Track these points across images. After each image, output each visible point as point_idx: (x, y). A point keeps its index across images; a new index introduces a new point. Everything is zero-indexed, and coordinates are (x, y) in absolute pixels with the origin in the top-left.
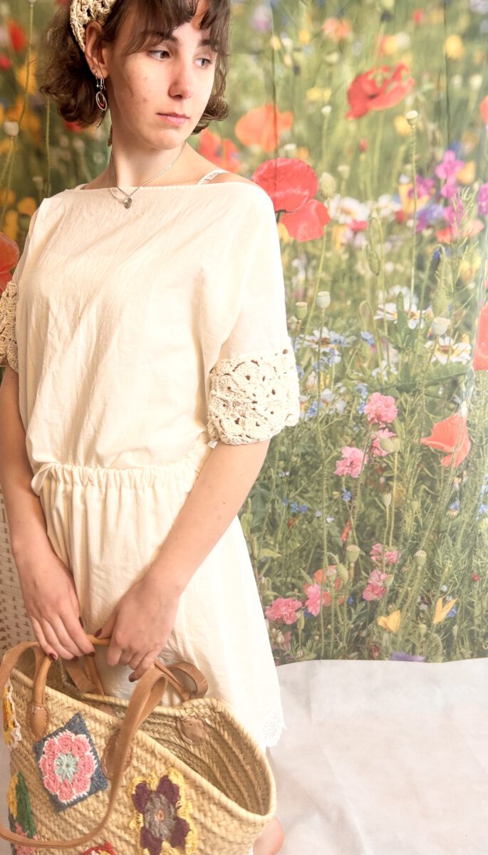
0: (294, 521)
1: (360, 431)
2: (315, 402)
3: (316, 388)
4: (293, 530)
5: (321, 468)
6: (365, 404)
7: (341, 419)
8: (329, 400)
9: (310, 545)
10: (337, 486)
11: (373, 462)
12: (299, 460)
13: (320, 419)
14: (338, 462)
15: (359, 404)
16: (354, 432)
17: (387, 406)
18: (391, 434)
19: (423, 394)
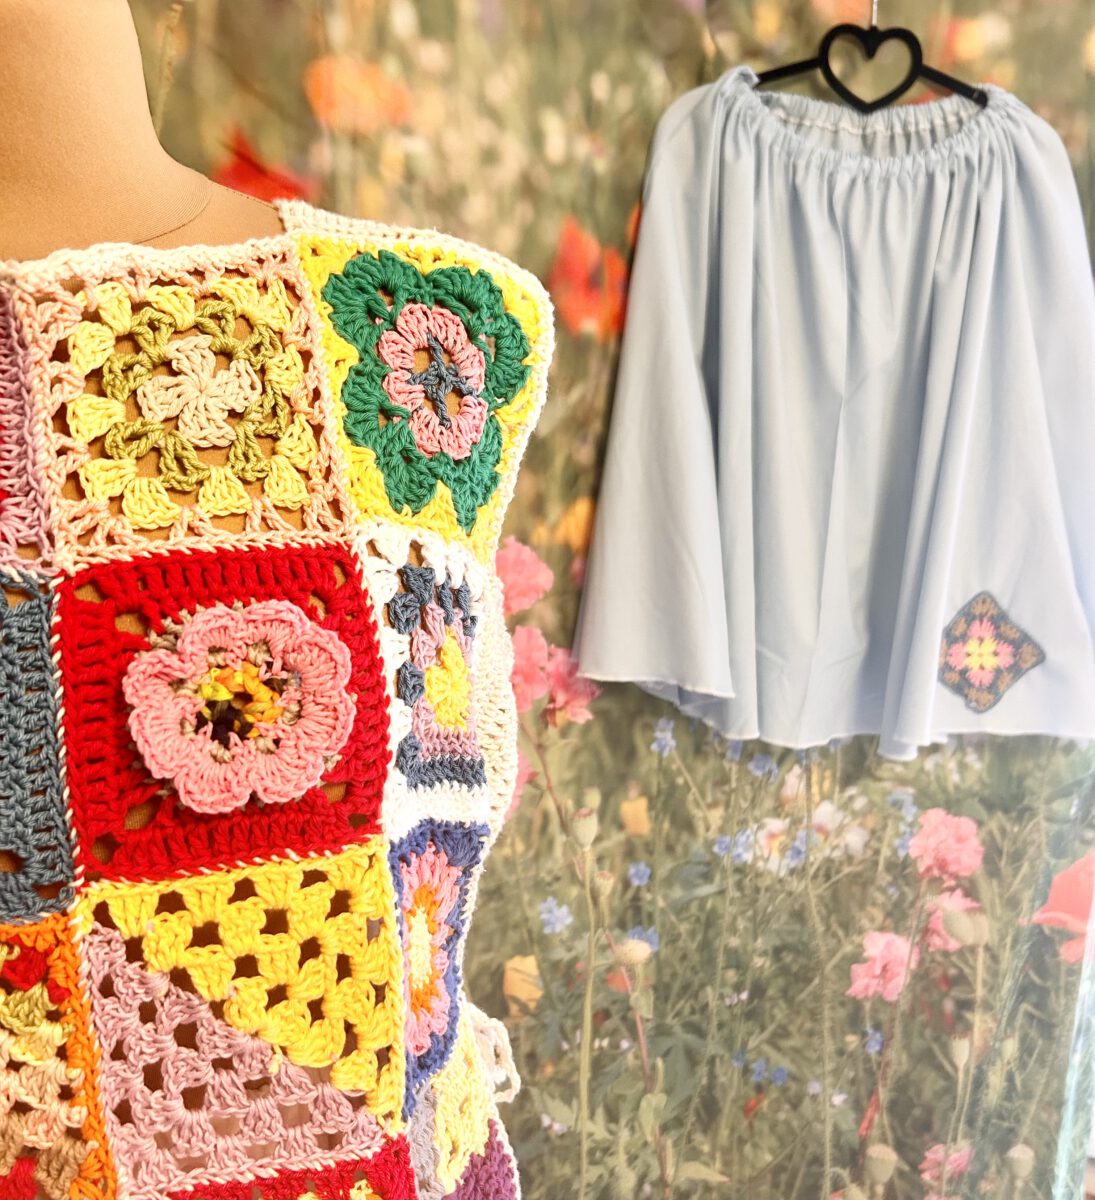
0: (759, 1102)
1: (903, 895)
2: (801, 833)
3: (802, 802)
4: (757, 1124)
5: (816, 981)
6: (912, 834)
7: (859, 869)
8: (831, 826)
9: (796, 1158)
10: (854, 1022)
11: (927, 964)
12: (768, 964)
13: (812, 871)
14: (855, 967)
15: (898, 835)
16: (889, 898)
17: (960, 840)
18: (968, 903)
19: (1040, 818)
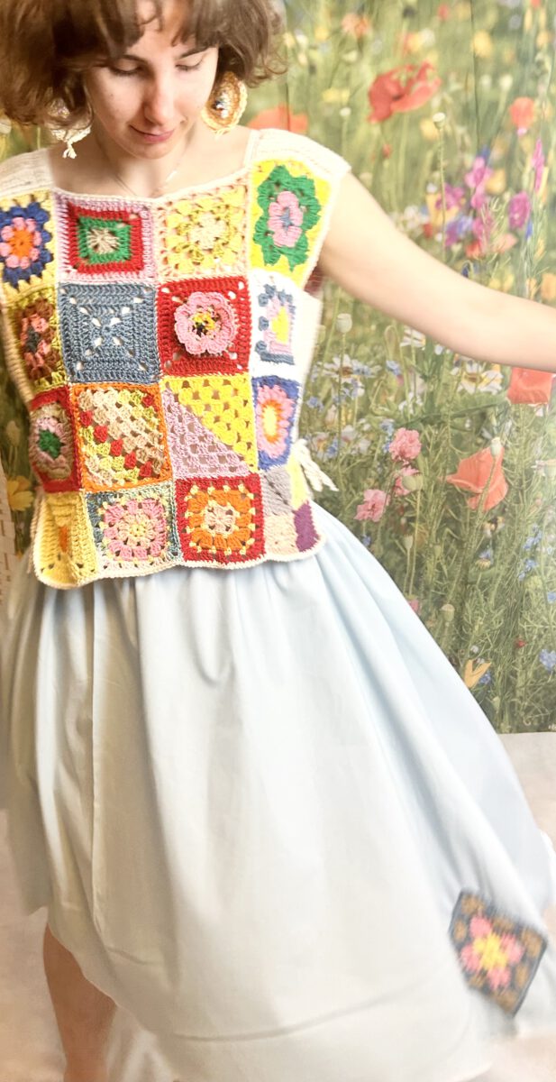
1: (384, 471)
2: (335, 440)
3: (336, 424)
5: (341, 515)
6: (391, 442)
7: (364, 460)
8: (351, 438)
11: (394, 503)
13: (341, 460)
14: (359, 506)
15: (385, 442)
16: (378, 473)
17: (411, 441)
18: (414, 471)
19: (448, 427)
